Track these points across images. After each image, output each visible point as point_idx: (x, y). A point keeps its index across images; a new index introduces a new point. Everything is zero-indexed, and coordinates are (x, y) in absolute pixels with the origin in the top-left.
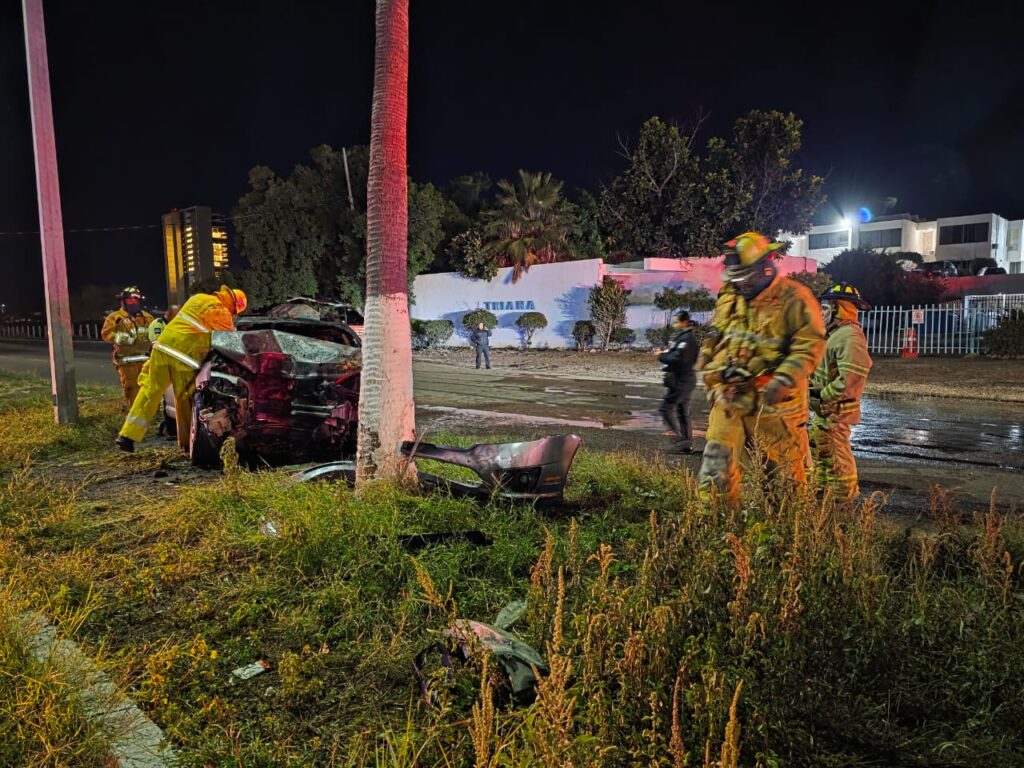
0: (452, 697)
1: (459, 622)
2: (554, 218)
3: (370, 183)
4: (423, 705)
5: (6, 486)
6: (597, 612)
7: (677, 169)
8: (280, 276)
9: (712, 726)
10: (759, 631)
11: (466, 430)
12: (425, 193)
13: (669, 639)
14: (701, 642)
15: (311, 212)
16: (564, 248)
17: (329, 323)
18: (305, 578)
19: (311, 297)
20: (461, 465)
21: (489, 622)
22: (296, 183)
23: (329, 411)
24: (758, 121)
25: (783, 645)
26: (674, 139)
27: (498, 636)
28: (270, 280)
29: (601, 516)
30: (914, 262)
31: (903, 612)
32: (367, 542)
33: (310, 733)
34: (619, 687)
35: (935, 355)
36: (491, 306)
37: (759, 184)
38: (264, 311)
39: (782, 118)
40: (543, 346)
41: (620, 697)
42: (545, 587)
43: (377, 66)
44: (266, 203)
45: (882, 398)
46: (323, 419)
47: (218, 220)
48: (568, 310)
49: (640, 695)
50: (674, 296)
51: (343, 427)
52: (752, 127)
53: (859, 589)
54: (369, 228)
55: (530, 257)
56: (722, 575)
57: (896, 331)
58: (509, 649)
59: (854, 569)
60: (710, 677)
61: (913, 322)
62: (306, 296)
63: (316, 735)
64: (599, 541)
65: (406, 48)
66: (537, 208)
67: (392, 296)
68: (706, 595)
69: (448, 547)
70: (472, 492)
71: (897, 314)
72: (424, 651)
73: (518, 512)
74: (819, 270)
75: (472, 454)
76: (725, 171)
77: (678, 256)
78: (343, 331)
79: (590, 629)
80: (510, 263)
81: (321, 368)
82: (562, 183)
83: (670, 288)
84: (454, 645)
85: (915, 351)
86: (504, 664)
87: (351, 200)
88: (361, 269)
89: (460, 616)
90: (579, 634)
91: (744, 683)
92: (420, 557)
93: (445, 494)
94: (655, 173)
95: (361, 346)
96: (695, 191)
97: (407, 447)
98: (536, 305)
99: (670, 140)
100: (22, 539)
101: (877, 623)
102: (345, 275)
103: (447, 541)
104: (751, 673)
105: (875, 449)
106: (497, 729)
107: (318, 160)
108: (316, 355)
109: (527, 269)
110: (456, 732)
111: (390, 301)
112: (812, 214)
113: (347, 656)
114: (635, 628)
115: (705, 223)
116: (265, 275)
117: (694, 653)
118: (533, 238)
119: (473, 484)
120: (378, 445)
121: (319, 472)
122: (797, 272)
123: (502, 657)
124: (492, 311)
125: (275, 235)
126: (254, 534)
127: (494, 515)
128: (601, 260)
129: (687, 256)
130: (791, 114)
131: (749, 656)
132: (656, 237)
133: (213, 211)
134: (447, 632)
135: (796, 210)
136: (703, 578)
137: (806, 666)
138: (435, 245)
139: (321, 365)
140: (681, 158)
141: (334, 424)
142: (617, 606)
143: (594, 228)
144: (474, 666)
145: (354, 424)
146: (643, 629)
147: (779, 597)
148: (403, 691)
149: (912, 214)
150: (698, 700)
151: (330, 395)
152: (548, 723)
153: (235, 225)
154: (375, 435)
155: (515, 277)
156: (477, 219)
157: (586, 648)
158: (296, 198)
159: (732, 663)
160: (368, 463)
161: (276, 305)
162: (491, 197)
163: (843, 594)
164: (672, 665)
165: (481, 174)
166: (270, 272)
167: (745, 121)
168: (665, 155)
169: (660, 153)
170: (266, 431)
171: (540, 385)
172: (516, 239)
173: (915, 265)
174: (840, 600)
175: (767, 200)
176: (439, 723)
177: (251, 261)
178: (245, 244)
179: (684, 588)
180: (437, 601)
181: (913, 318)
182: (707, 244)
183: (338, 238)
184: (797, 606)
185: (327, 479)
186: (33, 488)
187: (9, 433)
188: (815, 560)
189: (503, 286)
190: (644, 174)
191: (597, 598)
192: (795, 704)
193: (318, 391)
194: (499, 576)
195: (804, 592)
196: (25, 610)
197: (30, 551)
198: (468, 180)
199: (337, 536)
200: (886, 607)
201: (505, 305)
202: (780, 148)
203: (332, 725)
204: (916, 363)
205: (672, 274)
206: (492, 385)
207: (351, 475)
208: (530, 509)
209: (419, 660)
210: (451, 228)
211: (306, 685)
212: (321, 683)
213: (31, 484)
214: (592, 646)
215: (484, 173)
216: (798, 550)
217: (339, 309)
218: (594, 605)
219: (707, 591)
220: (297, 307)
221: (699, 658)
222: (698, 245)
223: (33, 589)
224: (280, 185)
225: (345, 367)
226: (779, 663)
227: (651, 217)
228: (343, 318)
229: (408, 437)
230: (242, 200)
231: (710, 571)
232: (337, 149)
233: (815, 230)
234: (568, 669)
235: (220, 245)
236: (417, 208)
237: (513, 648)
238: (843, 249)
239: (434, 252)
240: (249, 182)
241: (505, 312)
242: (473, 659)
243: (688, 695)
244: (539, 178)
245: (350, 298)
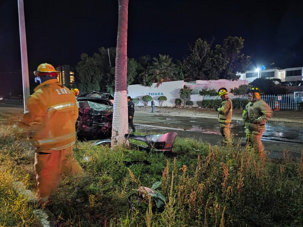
0: (139, 209)
1: (141, 187)
2: (169, 68)
3: (116, 59)
4: (131, 211)
5: (12, 145)
6: (182, 185)
7: (206, 54)
8: (89, 85)
9: (216, 220)
10: (231, 192)
11: (143, 131)
12: (131, 61)
13: (204, 194)
14: (213, 195)
15: (98, 67)
16: (172, 77)
17: (104, 99)
18: (96, 173)
19: (98, 91)
20: (142, 141)
21: (150, 187)
22: (94, 58)
23: (104, 125)
24: (231, 40)
25: (238, 196)
26: (205, 45)
27: (153, 192)
28: (86, 86)
29: (183, 157)
30: (279, 81)
31: (275, 187)
32: (114, 163)
33: (98, 219)
34: (189, 207)
35: (285, 110)
36: (150, 94)
37: (231, 58)
38: (84, 96)
39: (238, 39)
40: (166, 106)
41: (189, 210)
42: (167, 177)
43: (119, 25)
44: (86, 64)
45: (269, 122)
46: (102, 127)
47: (72, 69)
48: (173, 96)
49: (195, 210)
50: (205, 91)
51: (107, 129)
52: (229, 42)
53: (261, 180)
54: (116, 72)
55: (162, 80)
56: (220, 175)
57: (273, 102)
58: (156, 195)
59: (260, 174)
60: (216, 205)
61: (278, 100)
62: (97, 91)
63: (100, 219)
64: (182, 164)
65: (127, 19)
66: (164, 65)
67: (122, 91)
68: (215, 181)
69: (138, 165)
70: (145, 149)
71: (273, 97)
72: (131, 195)
73: (158, 155)
74: (249, 84)
75: (145, 138)
76: (221, 54)
77: (206, 80)
78: (107, 101)
79: (180, 190)
80: (156, 82)
81: (101, 112)
82: (172, 58)
83: (204, 89)
84: (140, 194)
85: (279, 108)
86: (155, 200)
87: (110, 63)
88: (113, 83)
89: (141, 185)
90: (177, 191)
91: (226, 207)
92: (130, 168)
93: (137, 150)
94: (200, 55)
95: (113, 106)
96: (212, 60)
97: (126, 135)
98: (164, 94)
99: (204, 45)
100: (16, 160)
101: (267, 190)
102: (108, 85)
103: (138, 163)
104: (228, 204)
105: (266, 138)
106: (153, 218)
107: (100, 52)
108: (100, 108)
109: (161, 83)
110: (140, 220)
111: (122, 93)
112: (247, 67)
113: (108, 196)
114: (193, 190)
115: (214, 70)
116: (85, 85)
117: (211, 198)
118: (163, 74)
119: (145, 147)
120: (118, 135)
121: (100, 142)
122: (243, 84)
123: (154, 198)
124: (151, 96)
125: (88, 73)
126: (82, 160)
127: (151, 156)
128: (183, 81)
129: (209, 80)
130: (241, 37)
131: (228, 199)
132: (200, 74)
133: (70, 66)
134: (138, 190)
135: (242, 66)
136: (214, 176)
137: (245, 203)
138: (134, 76)
139: (101, 111)
140: (207, 51)
141: (105, 128)
142: (188, 183)
143: (181, 71)
144: (146, 200)
145: (111, 129)
146: (196, 190)
147: (237, 182)
148: (125, 207)
149: (278, 67)
150: (212, 212)
151: (104, 120)
152: (168, 217)
153: (77, 70)
154: (117, 132)
155: (158, 86)
156: (147, 68)
157: (179, 196)
158: (94, 63)
159: (222, 201)
160: (115, 140)
161: (88, 94)
162: (151, 62)
163: (256, 181)
164: (204, 201)
165: (148, 55)
166: (87, 84)
167: (227, 40)
168: (203, 49)
169: (201, 49)
170: (85, 130)
171: (165, 118)
172: (158, 75)
173: (279, 83)
174: (255, 183)
175: (233, 63)
176: (135, 217)
177: (81, 81)
178: (80, 76)
179: (208, 179)
180: (135, 181)
181: (278, 98)
182: (215, 76)
183: (106, 74)
184: (242, 184)
185: (103, 144)
186: (19, 146)
187: (12, 130)
188: (248, 171)
189: (154, 88)
190: (196, 55)
191: (182, 181)
192: (241, 214)
193: (100, 119)
194: (152, 173)
195: (244, 181)
196: (17, 181)
197: (18, 164)
198: (144, 57)
199: (106, 161)
200: (269, 185)
201: (155, 94)
202: (237, 48)
203: (104, 216)
204: (279, 112)
205: (205, 85)
206: (151, 117)
207: (110, 143)
208: (162, 154)
209: (129, 198)
210: (139, 71)
211: (97, 204)
212: (101, 204)
213: (18, 145)
214: (180, 195)
215: (149, 55)
216: (243, 168)
217: (106, 95)
218: (181, 183)
220: (94, 94)
221: (213, 200)
222: (213, 76)
223: (19, 175)
224: (90, 59)
225: (108, 112)
226: (237, 201)
227: (198, 68)
228: (107, 98)
229: (127, 133)
230: (79, 63)
231: (216, 174)
232: (106, 48)
233: (248, 72)
234: (174, 201)
235: (72, 76)
236: (129, 65)
237: (157, 195)
238: (257, 78)
239: (134, 78)
240: (81, 58)
241: (155, 96)
242: (145, 198)
243: (209, 210)
244: (165, 57)
245: (109, 92)
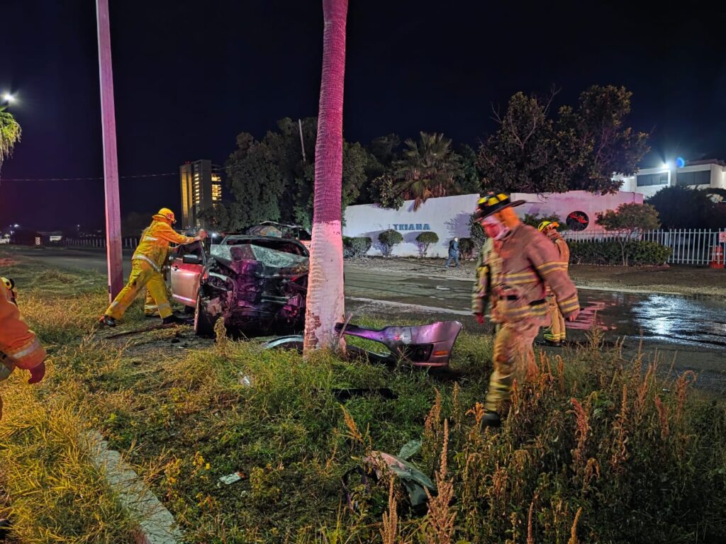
0: (368, 506)
1: (374, 453)
2: (444, 165)
3: (317, 145)
4: (348, 510)
5: (79, 346)
6: (473, 452)
7: (535, 129)
8: (255, 206)
9: (558, 540)
10: (595, 471)
11: (380, 315)
12: (354, 149)
13: (526, 474)
14: (551, 478)
15: (276, 163)
16: (451, 186)
17: (288, 240)
18: (268, 416)
19: (275, 221)
20: (376, 341)
21: (395, 454)
22: (268, 144)
23: (287, 300)
24: (597, 94)
25: (614, 483)
26: (534, 108)
27: (401, 465)
28: (248, 209)
29: (477, 381)
30: (721, 195)
31: (709, 463)
32: (311, 392)
33: (271, 525)
34: (489, 507)
36: (398, 227)
37: (598, 139)
38: (244, 231)
39: (616, 90)
40: (435, 255)
41: (489, 514)
42: (435, 431)
43: (324, 66)
44: (248, 157)
45: (695, 298)
46: (282, 306)
47: (216, 169)
48: (454, 230)
49: (504, 514)
50: (533, 220)
51: (296, 312)
52: (593, 98)
53: (674, 444)
54: (316, 176)
55: (427, 193)
56: (567, 429)
57: (706, 248)
58: (409, 474)
59: (670, 428)
60: (556, 504)
61: (720, 241)
62: (272, 220)
63: (274, 526)
64: (475, 399)
65: (343, 53)
66: (433, 158)
67: (331, 222)
68: (555, 443)
69: (367, 399)
70: (383, 360)
71: (707, 235)
72: (348, 472)
73: (416, 376)
74: (644, 202)
75: (383, 334)
76: (572, 130)
77: (536, 192)
78: (296, 245)
79: (467, 463)
80: (412, 197)
81: (281, 270)
82: (451, 140)
83: (530, 215)
84: (370, 469)
85: (721, 263)
86: (405, 485)
87: (304, 155)
88: (310, 202)
89: (374, 449)
90: (460, 467)
91: (583, 510)
92: (347, 404)
93: (365, 361)
94: (519, 132)
95: (309, 256)
96: (549, 144)
97: (339, 327)
98: (431, 226)
99: (531, 108)
100: (87, 381)
101: (688, 471)
102: (299, 206)
103: (366, 394)
104: (589, 503)
105: (689, 337)
106: (400, 531)
107: (282, 129)
108: (279, 262)
109: (424, 201)
110: (371, 532)
111: (330, 226)
112: (639, 160)
113: (296, 472)
114: (501, 464)
115: (556, 168)
116: (245, 206)
117: (546, 485)
118: (429, 180)
119: (384, 354)
120: (319, 325)
121: (279, 342)
122: (628, 203)
123: (404, 480)
124: (398, 231)
125: (253, 179)
126: (235, 384)
127: (398, 377)
128: (478, 195)
129: (543, 191)
130: (623, 87)
131: (587, 490)
132: (519, 179)
133: (212, 163)
134: (365, 460)
135: (626, 158)
136: (553, 430)
137: (632, 500)
138: (360, 185)
139: (282, 268)
140: (539, 121)
141: (290, 309)
142: (487, 448)
143: (474, 172)
144: (384, 485)
145: (303, 310)
146: (507, 466)
147: (610, 447)
148: (334, 499)
149: (718, 159)
150: (548, 521)
151: (287, 289)
152: (436, 530)
153: (227, 172)
154: (317, 318)
155: (415, 207)
156: (390, 166)
157: (465, 478)
158: (267, 154)
159: (574, 495)
160: (312, 338)
161: (252, 226)
162: (400, 151)
163: (661, 448)
164: (528, 494)
165: (393, 135)
166: (249, 204)
167: (587, 94)
168: (526, 119)
169: (523, 118)
170: (244, 314)
172: (417, 180)
173: (722, 198)
174: (658, 452)
175: (604, 150)
176: (359, 524)
177: (237, 196)
178: (233, 185)
179: (538, 437)
180: (358, 437)
181: (720, 238)
182: (558, 183)
183: (295, 181)
184: (625, 454)
185: (285, 347)
186: (95, 348)
187: (80, 311)
188: (640, 421)
189: (407, 213)
190: (511, 133)
191: (473, 441)
192: (622, 529)
193: (279, 286)
194: (399, 421)
195: (630, 445)
196: (89, 429)
197: (92, 390)
198: (384, 139)
199: (290, 388)
200: (695, 458)
201: (409, 226)
202: (614, 112)
203: (286, 520)
204: (722, 272)
205: (532, 205)
206: (398, 283)
207: (300, 345)
208: (424, 374)
209: (345, 478)
210: (371, 173)
211: (268, 491)
212: (278, 490)
213: (94, 345)
214: (469, 475)
215: (396, 135)
216: (626, 413)
217: (294, 229)
218: (471, 446)
219: (556, 440)
220: (266, 228)
221: (549, 490)
222: (552, 184)
223: (94, 416)
224: (257, 145)
225: (298, 270)
226: (610, 497)
227: (517, 164)
228: (296, 236)
229: (340, 320)
230: (231, 156)
231: (558, 426)
232: (295, 120)
233: (642, 172)
234: (451, 491)
235: (216, 186)
236: (349, 160)
237: (412, 473)
238: (664, 186)
239: (359, 190)
240: (237, 143)
241: (408, 231)
242: (383, 480)
243: (540, 516)
244: (435, 137)
245: (302, 221)
